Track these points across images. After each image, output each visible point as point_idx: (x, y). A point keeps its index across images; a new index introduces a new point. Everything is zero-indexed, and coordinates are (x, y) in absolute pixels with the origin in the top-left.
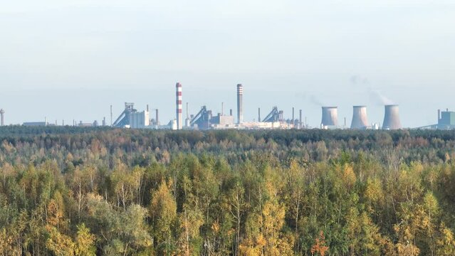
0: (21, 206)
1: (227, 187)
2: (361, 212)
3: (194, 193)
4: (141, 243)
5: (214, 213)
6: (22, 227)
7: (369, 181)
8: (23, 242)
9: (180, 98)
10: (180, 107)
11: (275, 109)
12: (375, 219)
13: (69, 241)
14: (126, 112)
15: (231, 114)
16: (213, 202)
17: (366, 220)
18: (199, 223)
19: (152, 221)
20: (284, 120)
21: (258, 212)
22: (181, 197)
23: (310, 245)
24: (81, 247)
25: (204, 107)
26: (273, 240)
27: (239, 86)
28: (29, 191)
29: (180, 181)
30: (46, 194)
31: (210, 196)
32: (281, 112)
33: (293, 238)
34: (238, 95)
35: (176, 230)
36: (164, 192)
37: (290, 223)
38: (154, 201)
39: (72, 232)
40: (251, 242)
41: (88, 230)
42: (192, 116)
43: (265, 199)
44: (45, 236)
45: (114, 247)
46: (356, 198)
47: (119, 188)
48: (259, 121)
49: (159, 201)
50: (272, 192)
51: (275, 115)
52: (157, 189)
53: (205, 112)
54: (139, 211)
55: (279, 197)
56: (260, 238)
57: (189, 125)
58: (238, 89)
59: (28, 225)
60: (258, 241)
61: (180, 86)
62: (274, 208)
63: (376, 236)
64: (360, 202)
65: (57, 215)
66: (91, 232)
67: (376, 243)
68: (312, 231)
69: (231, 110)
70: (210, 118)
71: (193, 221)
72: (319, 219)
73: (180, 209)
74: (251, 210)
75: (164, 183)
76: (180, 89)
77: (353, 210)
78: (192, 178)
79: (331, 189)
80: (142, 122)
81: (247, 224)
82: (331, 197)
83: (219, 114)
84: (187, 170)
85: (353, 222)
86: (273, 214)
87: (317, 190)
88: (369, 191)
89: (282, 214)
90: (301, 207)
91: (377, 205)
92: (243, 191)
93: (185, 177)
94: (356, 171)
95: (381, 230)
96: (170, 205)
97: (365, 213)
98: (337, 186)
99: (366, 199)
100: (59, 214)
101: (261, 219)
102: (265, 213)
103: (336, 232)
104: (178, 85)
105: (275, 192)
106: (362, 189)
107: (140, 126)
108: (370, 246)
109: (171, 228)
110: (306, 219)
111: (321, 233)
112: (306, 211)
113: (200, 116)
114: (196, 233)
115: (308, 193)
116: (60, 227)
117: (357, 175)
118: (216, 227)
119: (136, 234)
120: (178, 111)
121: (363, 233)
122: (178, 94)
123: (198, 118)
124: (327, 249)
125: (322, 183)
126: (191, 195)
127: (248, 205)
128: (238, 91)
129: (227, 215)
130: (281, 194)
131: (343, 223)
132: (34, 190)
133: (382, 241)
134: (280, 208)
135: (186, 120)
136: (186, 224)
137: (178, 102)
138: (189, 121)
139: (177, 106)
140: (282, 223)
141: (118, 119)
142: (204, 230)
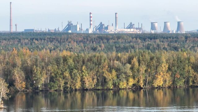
0: (96, 64)
1: (152, 59)
2: (189, 66)
3: (143, 60)
4: (129, 74)
5: (148, 66)
6: (97, 70)
7: (191, 57)
8: (97, 74)
9: (91, 19)
10: (91, 22)
11: (131, 23)
12: (192, 68)
13: (110, 74)
14: (68, 25)
15: (112, 25)
16: (148, 63)
17: (190, 68)
18: (145, 69)
19: (132, 69)
20: (135, 28)
21: (160, 66)
22: (139, 61)
23: (175, 75)
24: (113, 76)
25: (101, 23)
26: (165, 74)
27: (116, 13)
28: (98, 60)
29: (139, 57)
30: (103, 61)
31: (147, 61)
32: (134, 25)
33: (170, 73)
34: (116, 17)
35: (138, 71)
36: (135, 60)
37: (169, 69)
38: (132, 63)
39: (110, 72)
40: (159, 74)
41: (115, 71)
42: (96, 26)
43: (162, 62)
44: (103, 73)
45: (122, 75)
46: (187, 62)
47: (122, 59)
48: (124, 28)
49: (134, 63)
50: (164, 60)
51: (131, 26)
52: (132, 59)
53: (101, 25)
54: (129, 66)
55: (166, 62)
56: (161, 73)
57: (95, 30)
58: (116, 15)
59: (98, 70)
60: (161, 74)
61: (92, 14)
62: (165, 65)
63: (193, 72)
64: (189, 63)
65: (106, 67)
66: (116, 72)
67: (193, 74)
68: (175, 71)
69: (112, 24)
70: (103, 27)
71: (143, 68)
72: (177, 68)
73: (139, 65)
74: (158, 65)
75: (135, 58)
76: (91, 15)
77: (187, 65)
78: (142, 56)
79: (180, 59)
80: (76, 30)
81: (158, 69)
82: (181, 62)
83: (108, 26)
84: (140, 54)
85: (187, 69)
86: (165, 66)
87: (176, 60)
88: (191, 60)
89: (167, 66)
90: (172, 64)
91: (193, 64)
92: (156, 60)
93: (141, 56)
94: (187, 54)
95: (194, 71)
96: (137, 64)
97: (190, 66)
98: (182, 59)
99: (190, 62)
100: (107, 67)
101: (161, 68)
102: (162, 66)
103: (182, 71)
104: (90, 13)
105: (165, 60)
106: (189, 59)
107: (75, 32)
108: (191, 75)
109: (137, 70)
110: (174, 67)
111: (178, 72)
112: (174, 66)
113: (99, 26)
114: (144, 72)
115: (174, 60)
116: (107, 70)
117: (187, 55)
118: (149, 70)
119: (128, 72)
120: (90, 24)
121: (189, 72)
122: (90, 17)
123: (98, 27)
124: (179, 76)
125: (178, 58)
126: (142, 61)
127: (158, 64)
128: (116, 16)
129: (152, 67)
130: (167, 61)
131: (184, 69)
132: (99, 60)
133: (195, 74)
134: (167, 64)
135: (94, 28)
136: (141, 69)
137: (90, 21)
138: (95, 29)
139: (90, 22)
140: (167, 69)
141: (65, 28)
142: (146, 71)
